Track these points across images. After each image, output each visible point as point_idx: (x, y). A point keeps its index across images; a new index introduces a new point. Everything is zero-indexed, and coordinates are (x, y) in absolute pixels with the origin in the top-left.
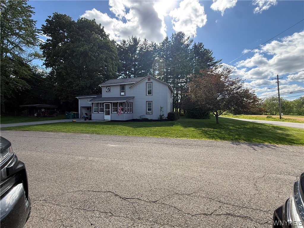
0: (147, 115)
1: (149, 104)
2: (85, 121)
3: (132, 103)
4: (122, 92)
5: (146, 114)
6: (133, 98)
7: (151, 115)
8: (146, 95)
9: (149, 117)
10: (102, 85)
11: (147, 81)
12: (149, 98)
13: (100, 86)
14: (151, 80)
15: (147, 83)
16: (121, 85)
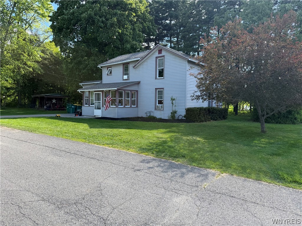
0: (156, 112)
1: (160, 92)
2: (75, 117)
3: (137, 91)
4: (125, 75)
5: (155, 109)
6: (138, 83)
7: (162, 112)
8: (156, 78)
9: (158, 115)
10: (102, 66)
11: (157, 54)
12: (160, 83)
13: (99, 66)
14: (163, 53)
15: (157, 58)
16: (124, 64)
